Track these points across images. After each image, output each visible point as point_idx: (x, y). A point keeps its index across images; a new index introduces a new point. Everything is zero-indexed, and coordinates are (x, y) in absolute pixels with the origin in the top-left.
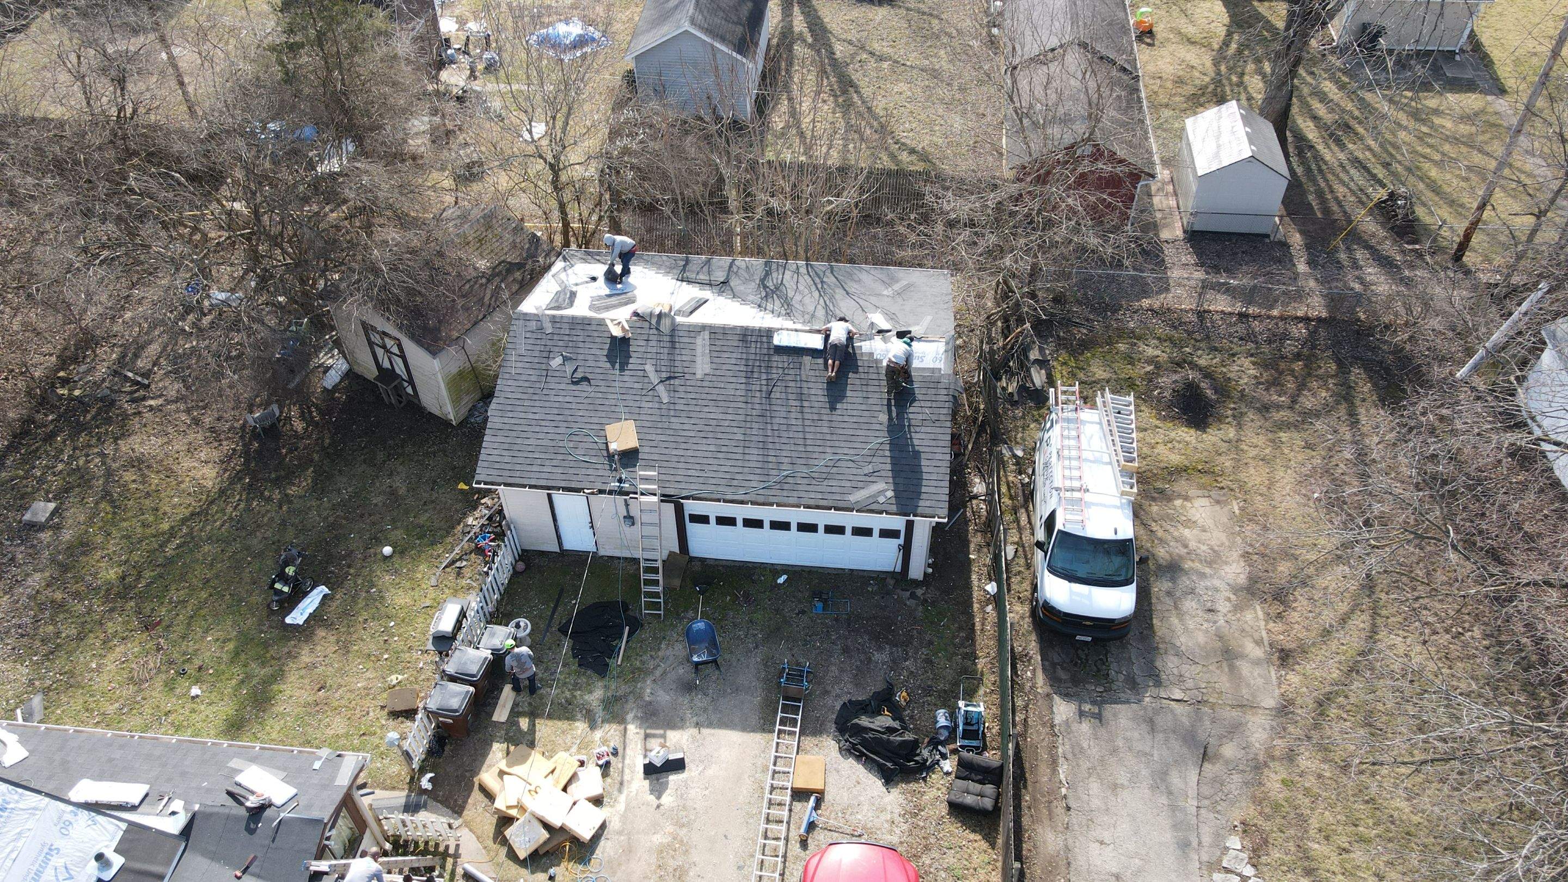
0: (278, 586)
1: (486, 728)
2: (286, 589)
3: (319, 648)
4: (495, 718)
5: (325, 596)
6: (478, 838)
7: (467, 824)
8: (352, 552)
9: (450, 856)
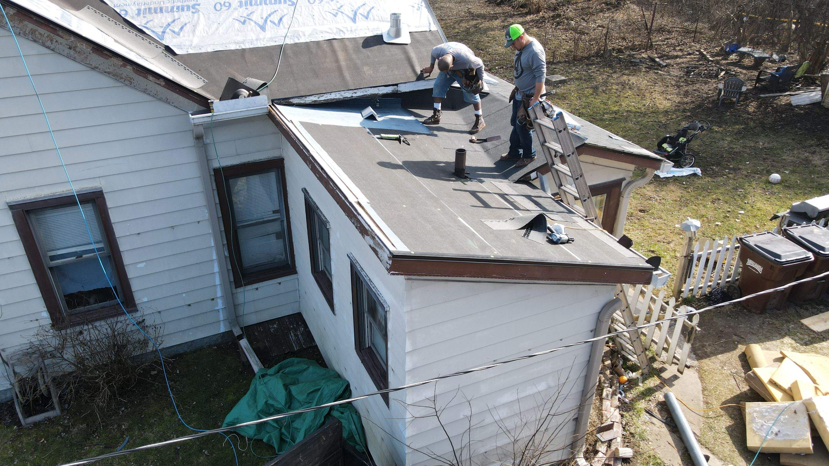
0: (665, 146)
1: (788, 321)
2: (669, 149)
3: (663, 193)
4: (806, 322)
5: (695, 175)
6: (704, 390)
7: (700, 371)
8: (739, 169)
9: (660, 377)
